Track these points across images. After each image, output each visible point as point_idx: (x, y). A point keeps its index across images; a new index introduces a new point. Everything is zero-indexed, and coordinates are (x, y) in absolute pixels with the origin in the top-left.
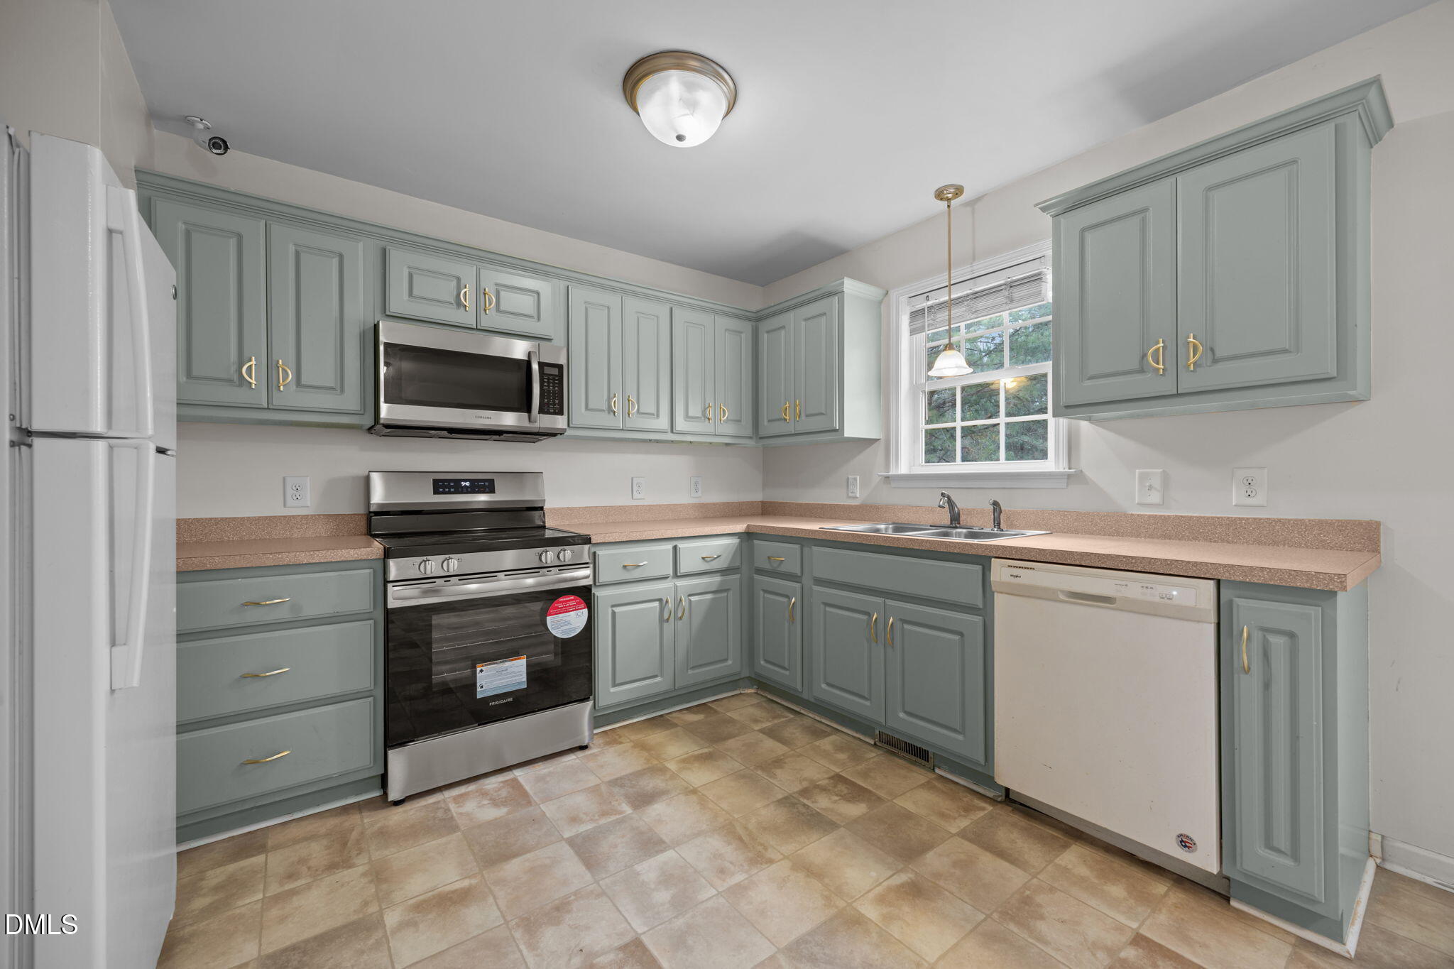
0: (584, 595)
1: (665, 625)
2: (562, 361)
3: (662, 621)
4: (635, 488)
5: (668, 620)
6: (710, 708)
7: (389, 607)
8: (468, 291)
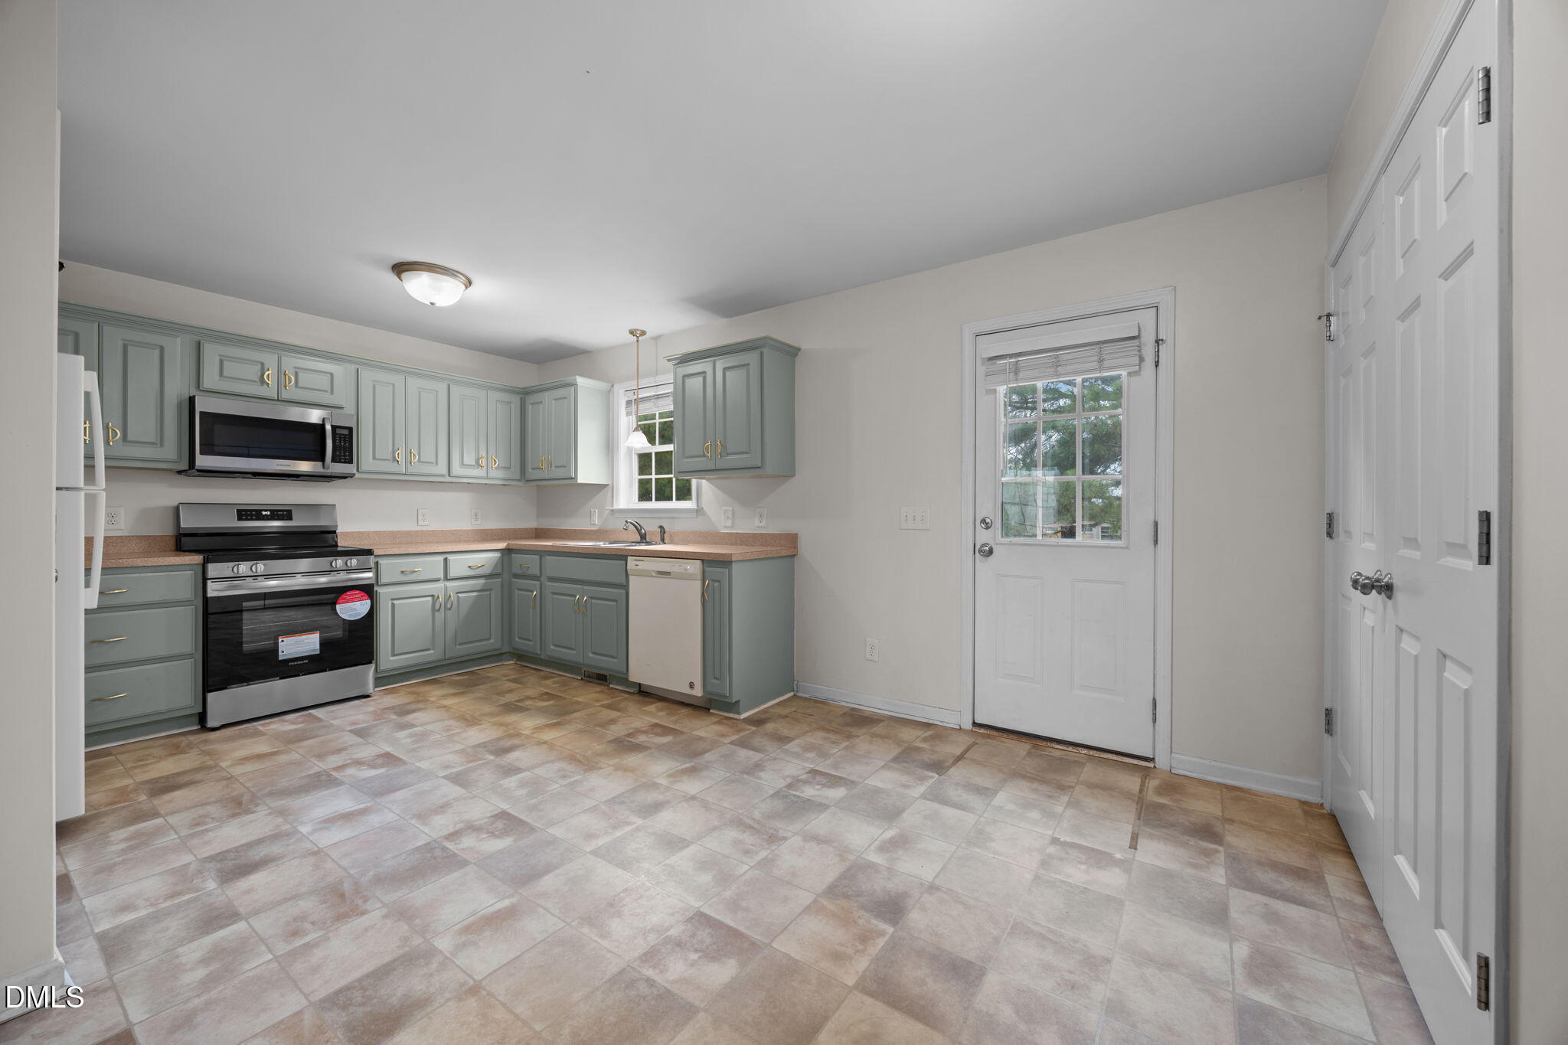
0: (368, 590)
1: (437, 614)
2: (353, 424)
3: (434, 610)
4: (420, 517)
5: (439, 610)
6: (476, 673)
7: (209, 595)
8: (270, 374)
